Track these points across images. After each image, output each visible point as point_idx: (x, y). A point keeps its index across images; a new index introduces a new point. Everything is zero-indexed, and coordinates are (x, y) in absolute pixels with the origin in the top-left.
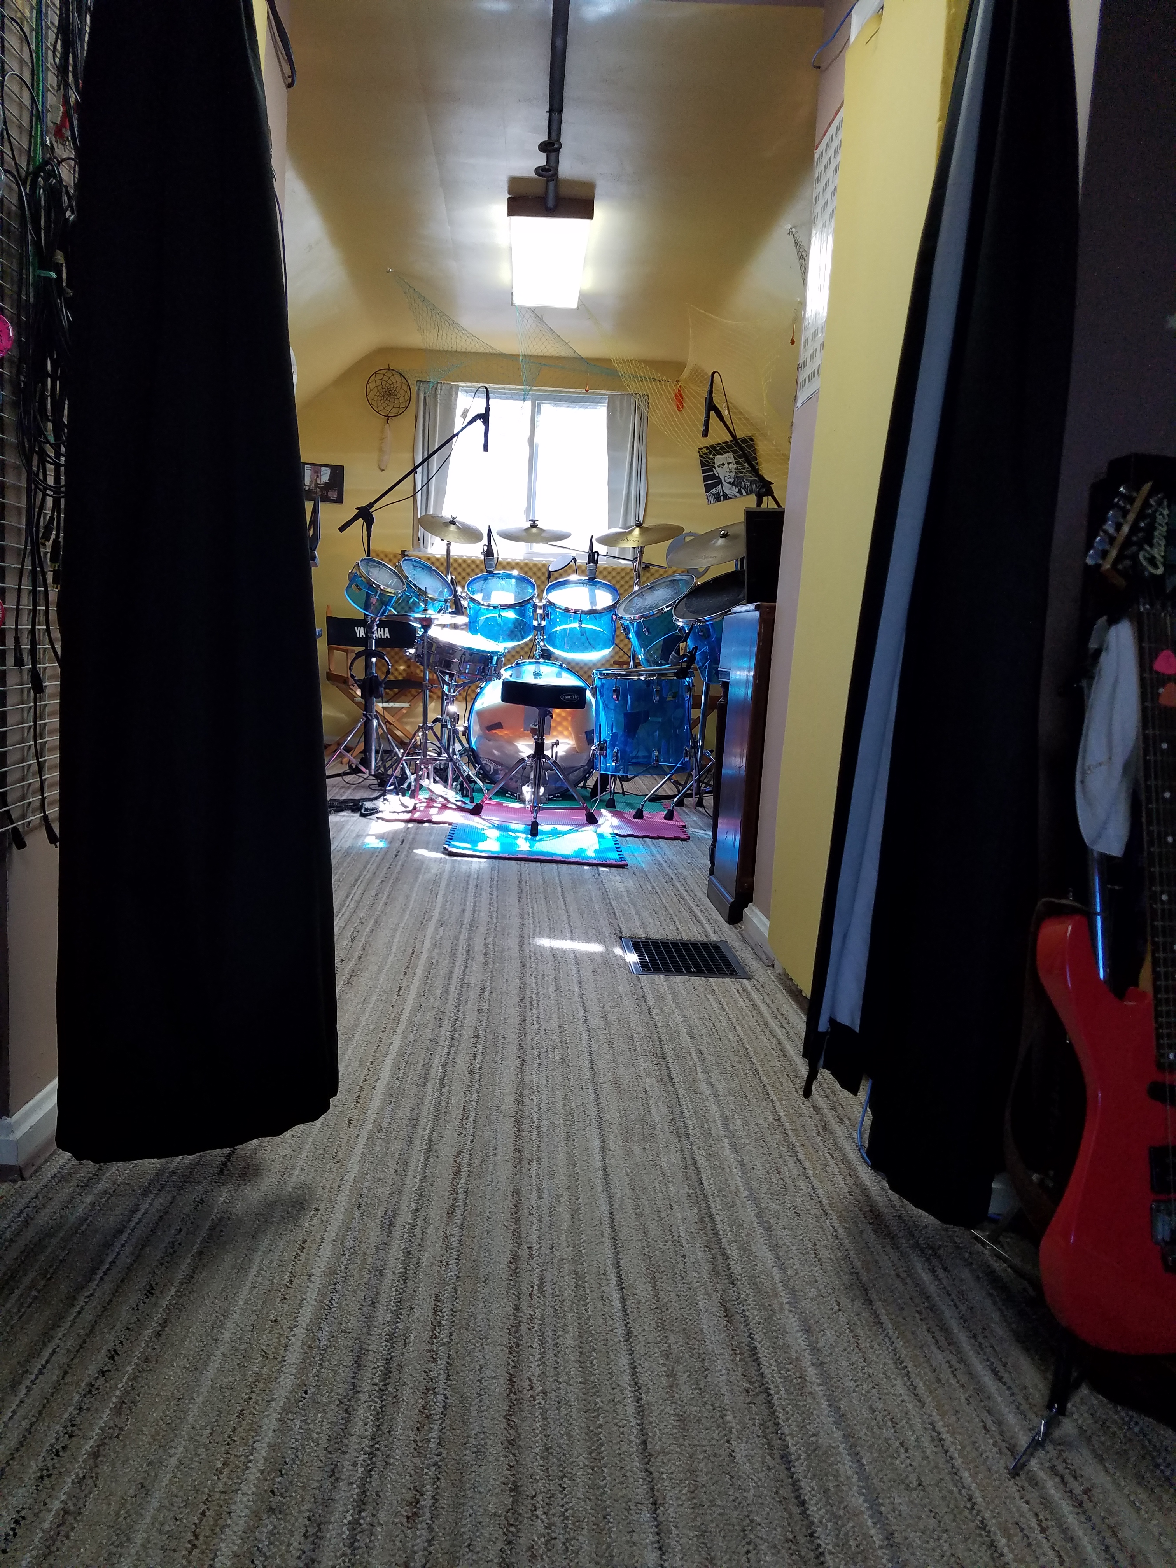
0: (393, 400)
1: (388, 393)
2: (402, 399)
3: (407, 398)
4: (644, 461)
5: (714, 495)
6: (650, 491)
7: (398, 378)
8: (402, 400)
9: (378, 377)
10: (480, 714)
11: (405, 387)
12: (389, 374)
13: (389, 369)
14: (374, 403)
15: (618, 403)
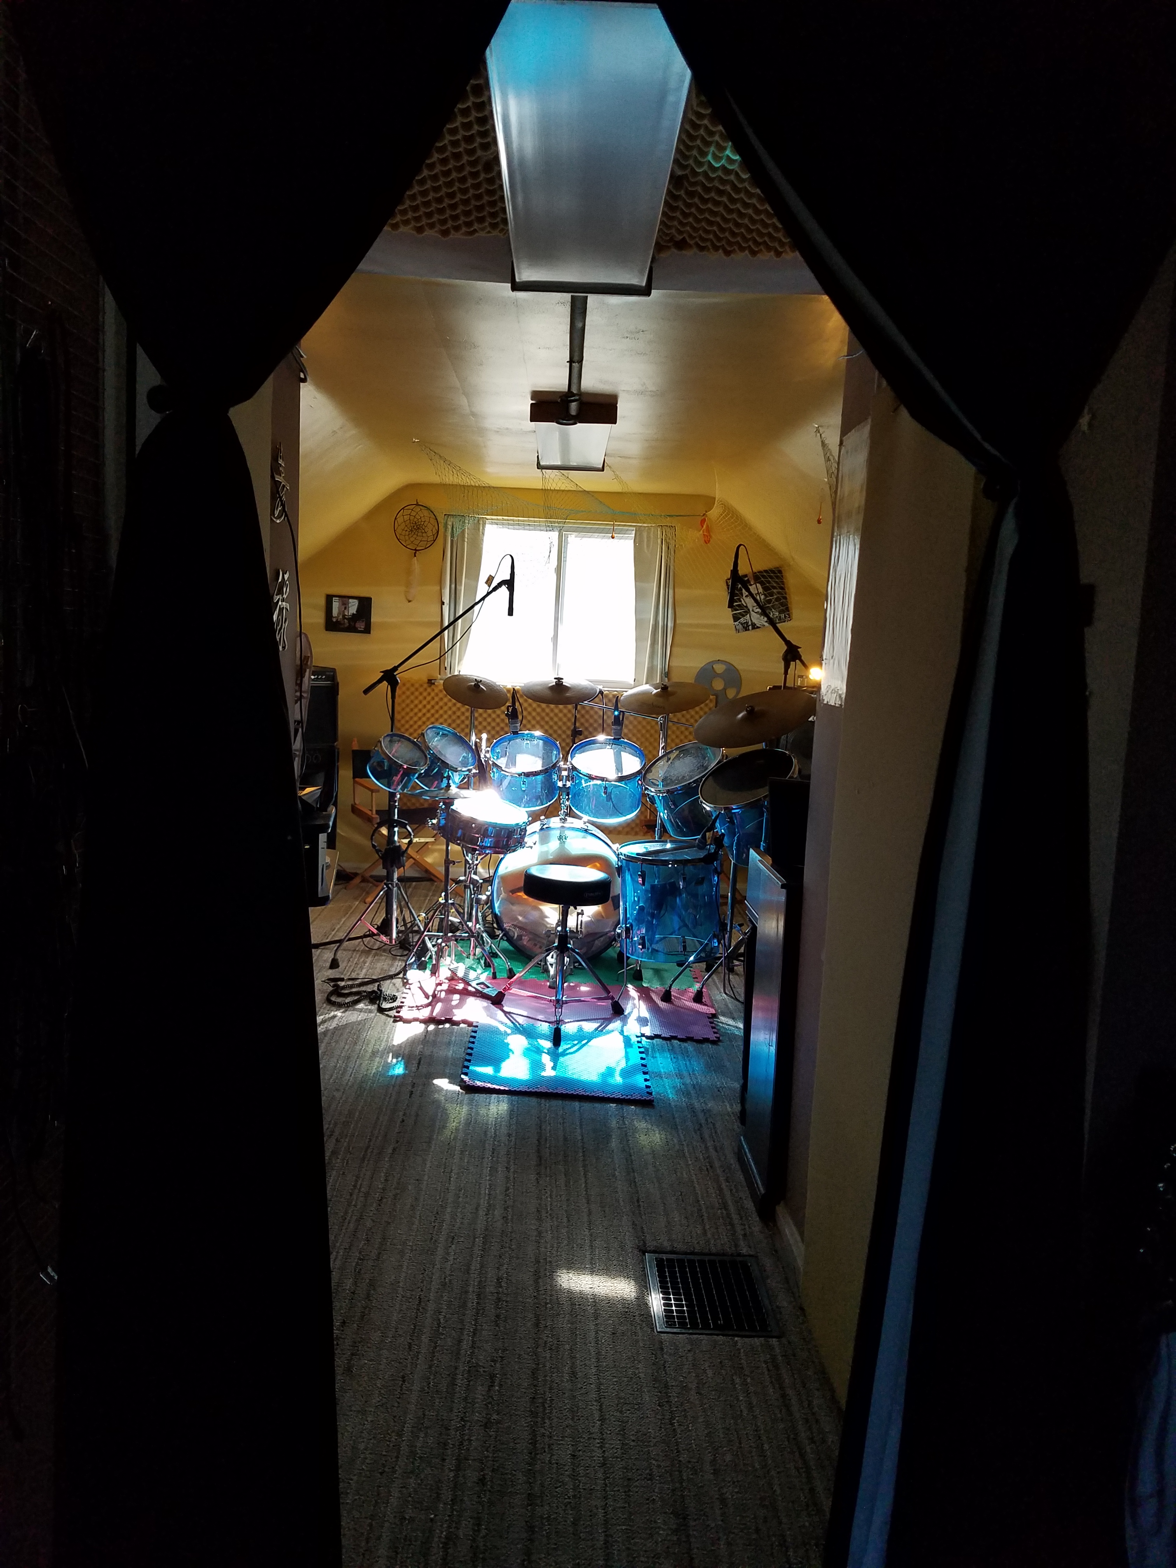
0: (420, 534)
1: (416, 528)
2: (430, 530)
3: (435, 531)
4: (671, 592)
5: (742, 624)
6: (678, 622)
7: (426, 513)
8: (430, 534)
9: (406, 512)
10: (504, 878)
11: (433, 521)
12: (418, 509)
13: (417, 504)
14: (402, 538)
15: (645, 535)
